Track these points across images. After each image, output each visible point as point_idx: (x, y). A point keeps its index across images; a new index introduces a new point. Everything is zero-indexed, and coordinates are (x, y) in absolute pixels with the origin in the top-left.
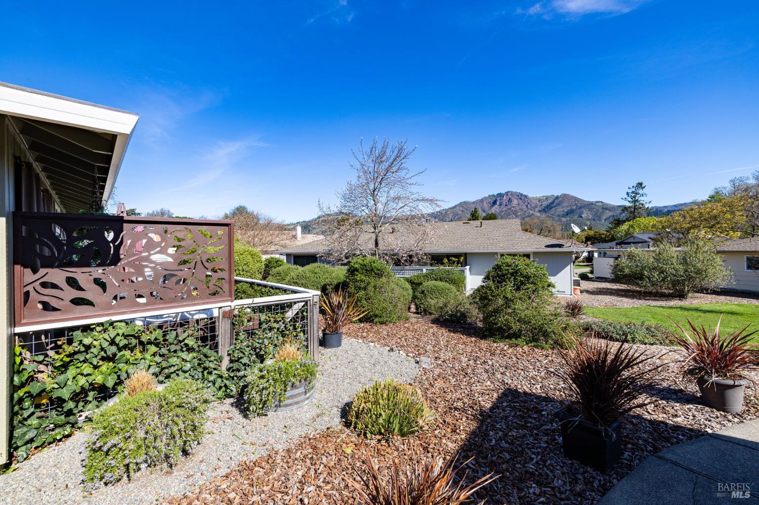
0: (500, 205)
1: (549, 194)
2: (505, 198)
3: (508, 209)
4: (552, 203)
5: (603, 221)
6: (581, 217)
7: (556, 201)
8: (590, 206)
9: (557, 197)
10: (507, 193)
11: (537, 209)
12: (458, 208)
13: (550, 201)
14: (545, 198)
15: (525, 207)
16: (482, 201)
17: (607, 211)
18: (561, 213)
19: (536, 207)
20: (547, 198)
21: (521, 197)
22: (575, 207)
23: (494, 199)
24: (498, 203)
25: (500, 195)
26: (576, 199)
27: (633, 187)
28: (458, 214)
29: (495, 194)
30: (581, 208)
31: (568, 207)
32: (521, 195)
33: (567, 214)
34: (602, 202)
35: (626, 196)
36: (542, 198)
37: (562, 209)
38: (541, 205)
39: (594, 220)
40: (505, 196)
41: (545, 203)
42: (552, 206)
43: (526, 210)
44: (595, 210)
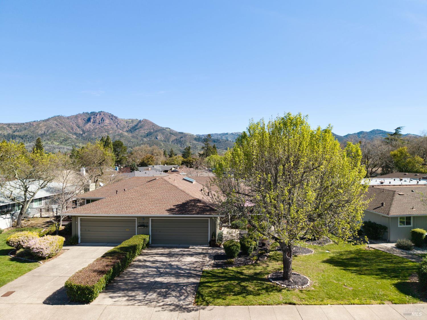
0: (94, 122)
1: (134, 118)
2: (98, 117)
3: (102, 127)
4: (136, 126)
5: (171, 142)
6: (157, 138)
7: (140, 125)
8: (162, 130)
9: (140, 121)
10: (100, 113)
11: (125, 130)
12: (51, 121)
13: (135, 124)
14: (131, 121)
15: (115, 126)
16: (76, 117)
17: (173, 136)
18: (143, 134)
19: (124, 127)
20: (133, 121)
21: (112, 117)
22: (152, 131)
23: (88, 116)
24: (92, 120)
25: (93, 113)
26: (153, 125)
28: (52, 128)
29: (89, 112)
30: (156, 131)
31: (148, 130)
32: (112, 116)
33: (147, 136)
34: (170, 129)
36: (129, 121)
37: (143, 131)
38: (128, 126)
39: (165, 141)
40: (98, 115)
41: (131, 125)
42: (137, 127)
43: (116, 129)
44: (165, 134)
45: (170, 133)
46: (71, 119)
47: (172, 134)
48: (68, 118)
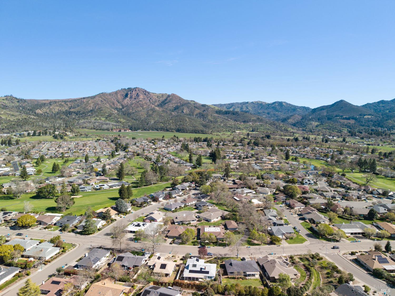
0: (131, 98)
1: (164, 93)
2: (134, 92)
3: (138, 102)
4: (166, 100)
5: (195, 116)
6: (183, 112)
7: (169, 99)
8: (187, 104)
9: (169, 96)
10: (135, 89)
11: (156, 104)
12: (97, 98)
13: (165, 98)
14: (161, 95)
15: (148, 101)
16: (116, 93)
17: (197, 109)
18: (172, 108)
19: (156, 102)
20: (163, 95)
21: (146, 93)
22: (179, 104)
23: (126, 92)
24: (129, 96)
25: (130, 89)
26: (180, 99)
28: (98, 104)
29: (126, 88)
30: (182, 105)
31: (175, 103)
32: (146, 91)
33: (175, 109)
34: (194, 101)
36: (159, 95)
37: (172, 105)
38: (159, 100)
39: (190, 115)
40: (134, 91)
41: (162, 99)
42: (166, 102)
43: (149, 104)
44: (190, 107)
45: (194, 107)
46: (112, 95)
47: (196, 108)
48: (110, 94)
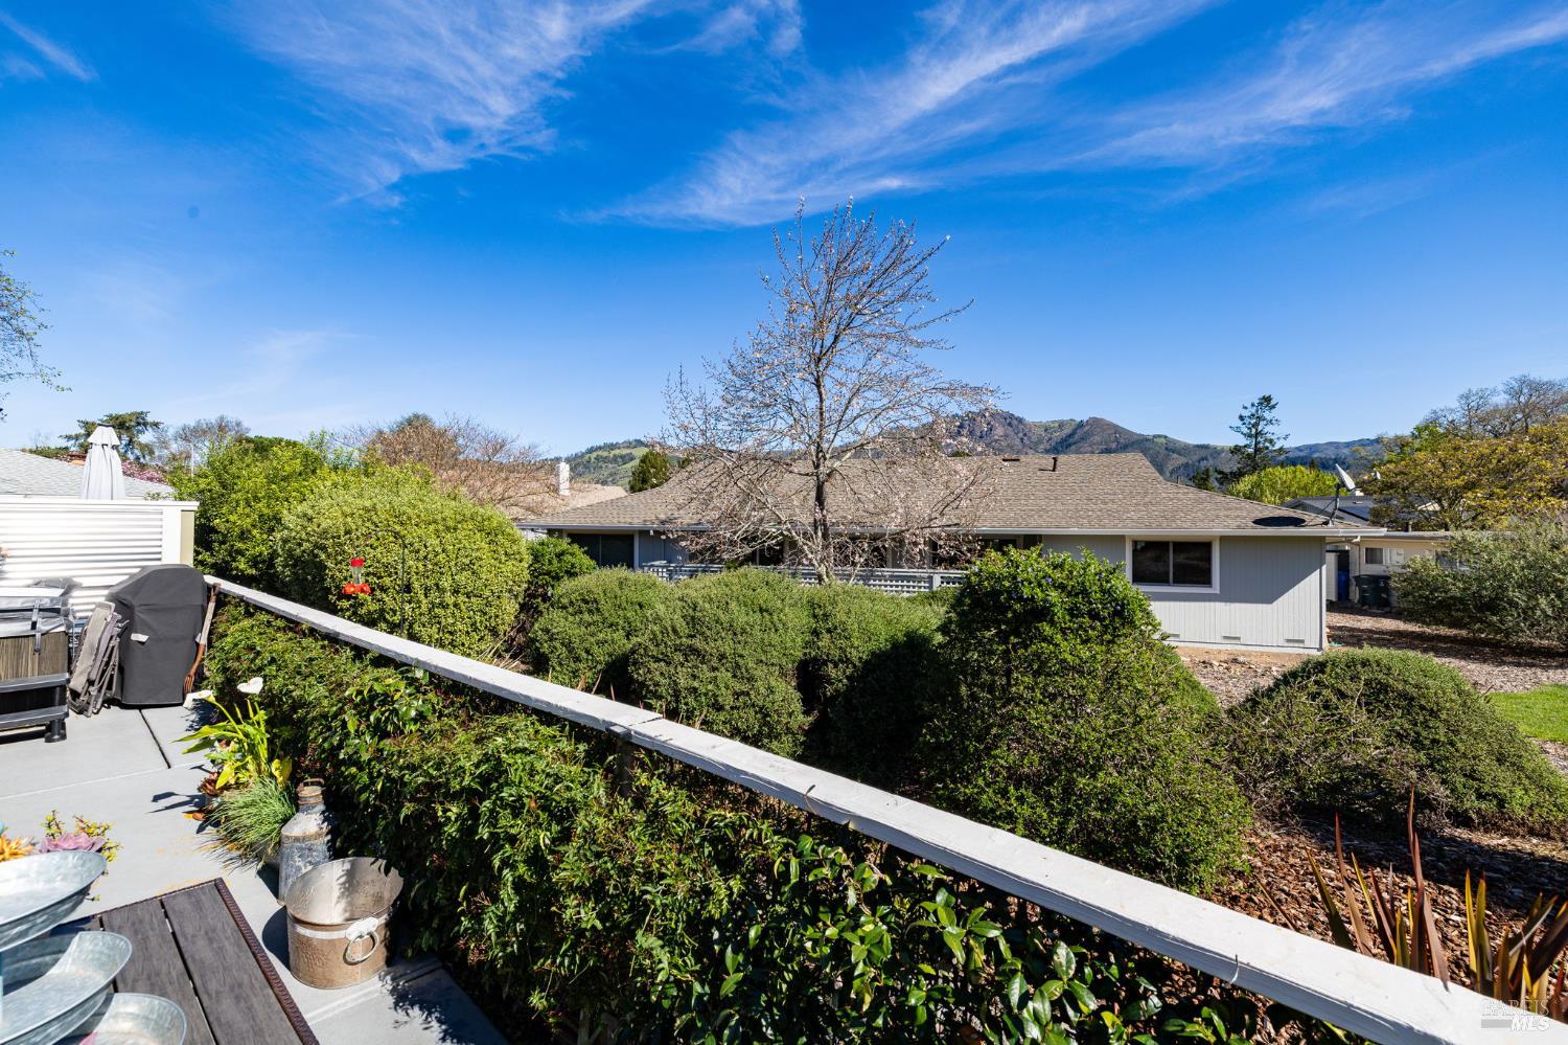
0: (970, 435)
1: (1066, 418)
2: (979, 422)
4: (1071, 435)
7: (1079, 432)
8: (1143, 443)
9: (1081, 425)
10: (984, 413)
11: (1041, 447)
13: (1067, 431)
14: (1057, 425)
15: (1017, 442)
17: (1175, 455)
19: (1040, 441)
20: (1061, 425)
21: (1011, 421)
22: (1113, 446)
23: (958, 422)
24: (966, 431)
25: (968, 416)
26: (1117, 429)
27: (1253, 405)
29: (961, 414)
30: (1125, 447)
31: (1100, 444)
32: (1012, 416)
34: (1166, 437)
35: (1239, 423)
36: (1052, 425)
37: (1089, 449)
38: (1050, 439)
40: (979, 419)
41: (1058, 436)
42: (1071, 440)
43: (1020, 447)
44: (1151, 451)
45: (1166, 449)
46: (922, 431)
47: (1173, 452)
48: (916, 430)
